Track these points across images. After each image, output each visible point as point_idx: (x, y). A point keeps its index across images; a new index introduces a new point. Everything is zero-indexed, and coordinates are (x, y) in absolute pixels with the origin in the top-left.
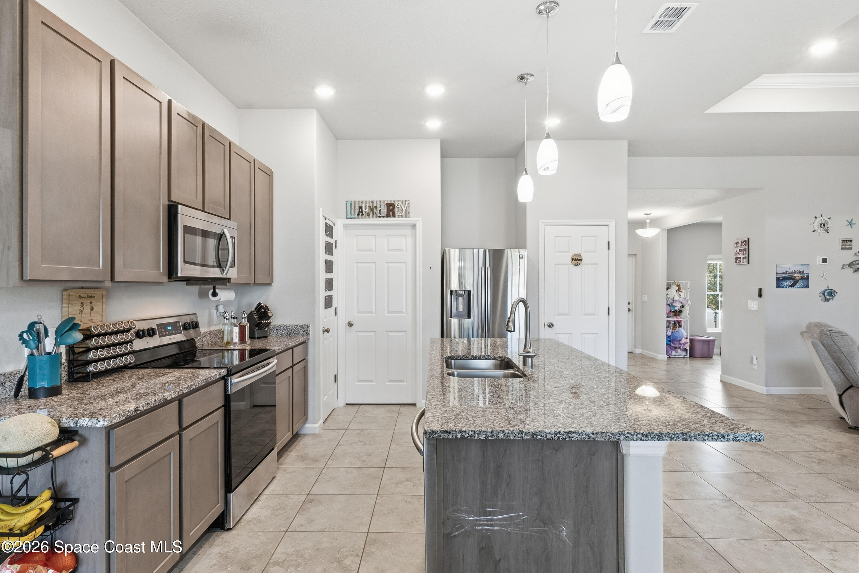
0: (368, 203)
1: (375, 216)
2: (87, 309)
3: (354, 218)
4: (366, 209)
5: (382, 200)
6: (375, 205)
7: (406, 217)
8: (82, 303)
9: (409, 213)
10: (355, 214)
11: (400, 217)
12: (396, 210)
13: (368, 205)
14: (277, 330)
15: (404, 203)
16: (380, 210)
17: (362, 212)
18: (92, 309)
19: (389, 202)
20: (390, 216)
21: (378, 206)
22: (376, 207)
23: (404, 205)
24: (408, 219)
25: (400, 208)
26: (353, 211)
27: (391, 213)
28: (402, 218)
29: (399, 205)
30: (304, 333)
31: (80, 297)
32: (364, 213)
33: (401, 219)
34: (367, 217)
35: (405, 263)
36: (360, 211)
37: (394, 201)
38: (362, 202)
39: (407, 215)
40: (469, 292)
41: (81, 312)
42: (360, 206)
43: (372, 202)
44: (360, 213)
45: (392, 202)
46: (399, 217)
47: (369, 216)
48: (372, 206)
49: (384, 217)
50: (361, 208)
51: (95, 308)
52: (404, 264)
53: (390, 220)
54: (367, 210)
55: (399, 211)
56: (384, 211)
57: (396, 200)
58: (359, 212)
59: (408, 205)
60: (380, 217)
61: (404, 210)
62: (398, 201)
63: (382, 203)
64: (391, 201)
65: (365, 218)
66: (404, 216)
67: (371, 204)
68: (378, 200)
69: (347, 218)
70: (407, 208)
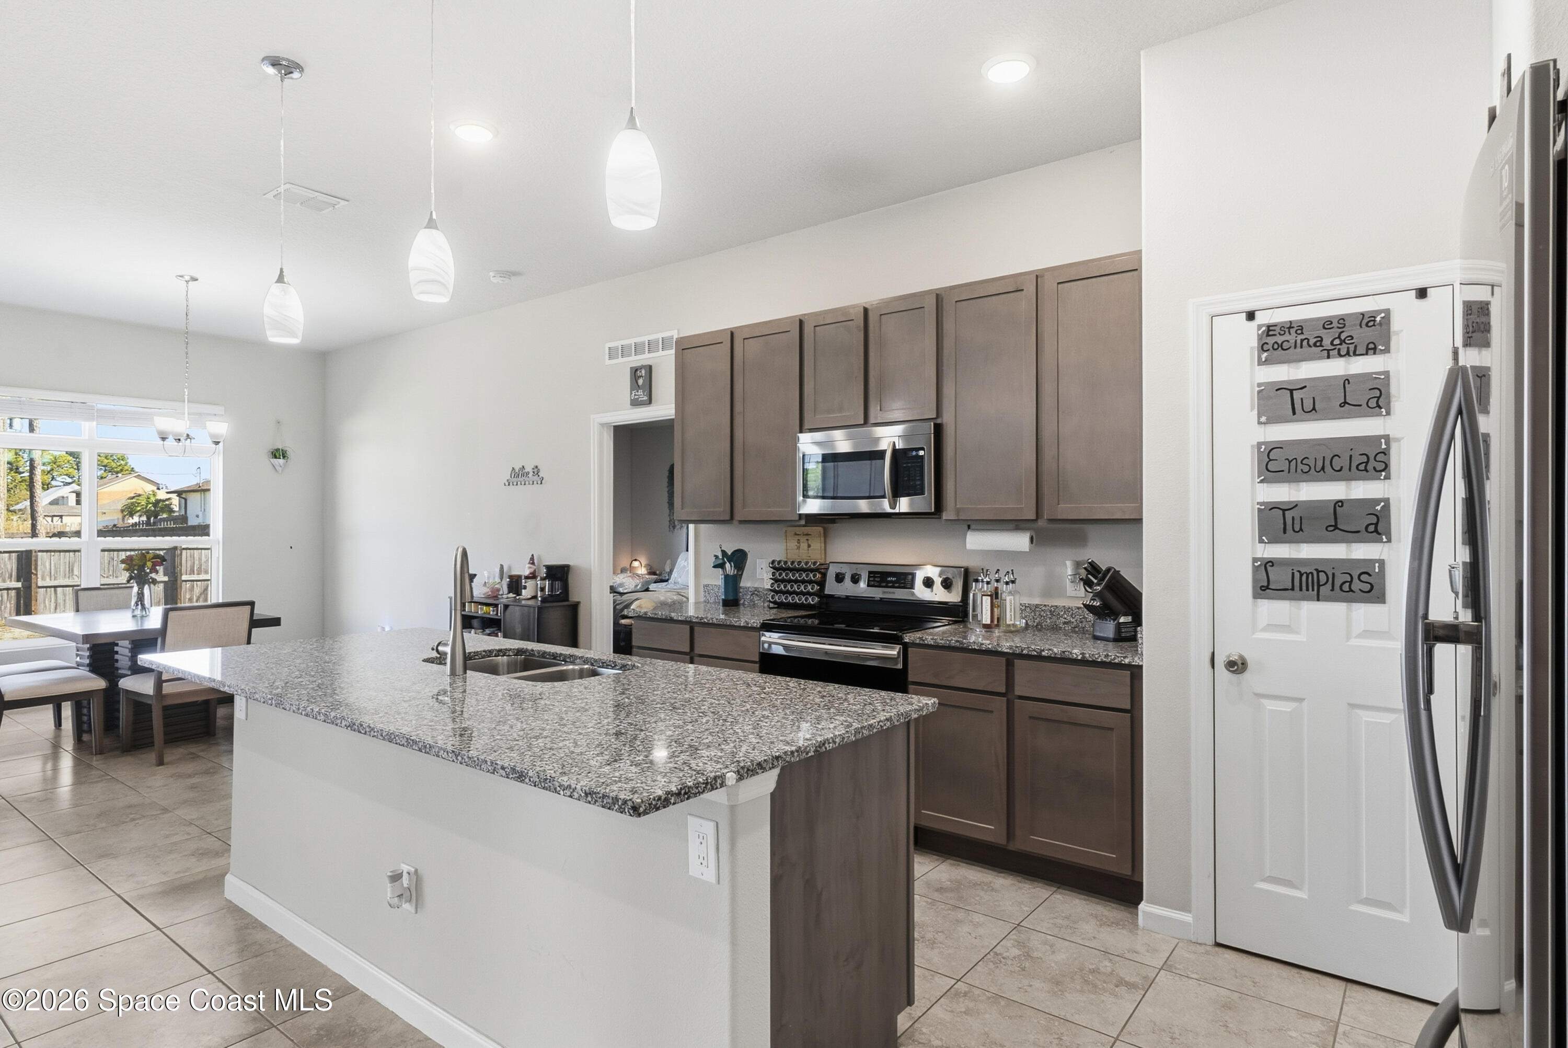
2: (804, 545)
8: (799, 540)
18: (809, 546)
31: (796, 534)
41: (799, 548)
51: (812, 545)
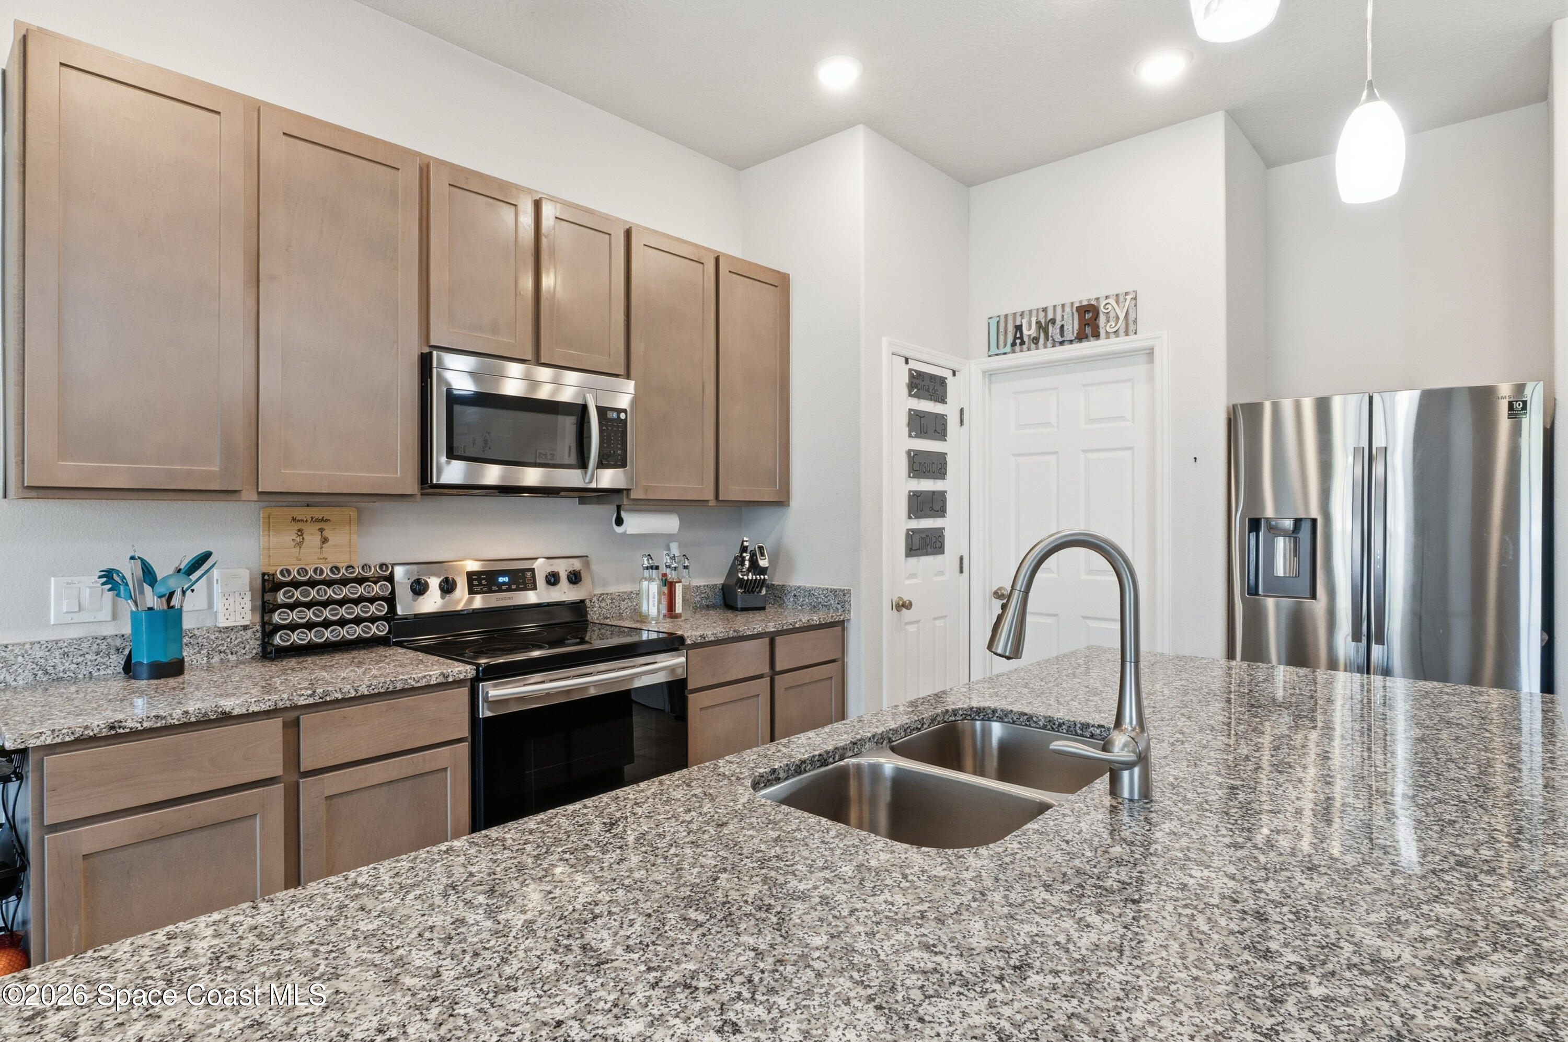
0: (1034, 313)
1: (1049, 343)
2: (313, 540)
3: (1005, 354)
4: (1030, 329)
5: (1067, 301)
6: (1050, 316)
7: (1127, 334)
8: (300, 530)
9: (1135, 321)
10: (1005, 346)
11: (1112, 335)
12: (1102, 319)
13: (1034, 320)
14: (795, 596)
15: (1121, 299)
16: (1062, 326)
17: (1021, 338)
18: (325, 540)
19: (1085, 303)
20: (1087, 337)
21: (1059, 318)
22: (1053, 321)
23: (1121, 305)
24: (1132, 337)
25: (1112, 314)
26: (1002, 338)
27: (1088, 330)
28: (1117, 336)
29: (1108, 306)
30: (839, 606)
31: (295, 520)
32: (1026, 339)
33: (1113, 339)
34: (1033, 346)
35: (1131, 448)
36: (1018, 335)
37: (1098, 299)
38: (1022, 314)
39: (1129, 326)
40: (1314, 521)
41: (305, 546)
42: (1018, 323)
43: (1045, 310)
44: (1018, 340)
45: (1092, 302)
46: (1108, 337)
47: (1037, 344)
48: (1043, 321)
49: (1071, 342)
50: (1019, 328)
51: (331, 538)
52: (1129, 453)
53: (1089, 347)
54: (1033, 332)
55: (1108, 321)
56: (1072, 327)
57: (1102, 295)
58: (1015, 338)
59: (1134, 302)
60: (1062, 343)
61: (1122, 316)
62: (1107, 297)
63: (1068, 309)
64: (1089, 300)
65: (1029, 349)
66: (1122, 332)
67: (1042, 314)
68: (1059, 302)
69: (990, 356)
70: (1131, 311)
